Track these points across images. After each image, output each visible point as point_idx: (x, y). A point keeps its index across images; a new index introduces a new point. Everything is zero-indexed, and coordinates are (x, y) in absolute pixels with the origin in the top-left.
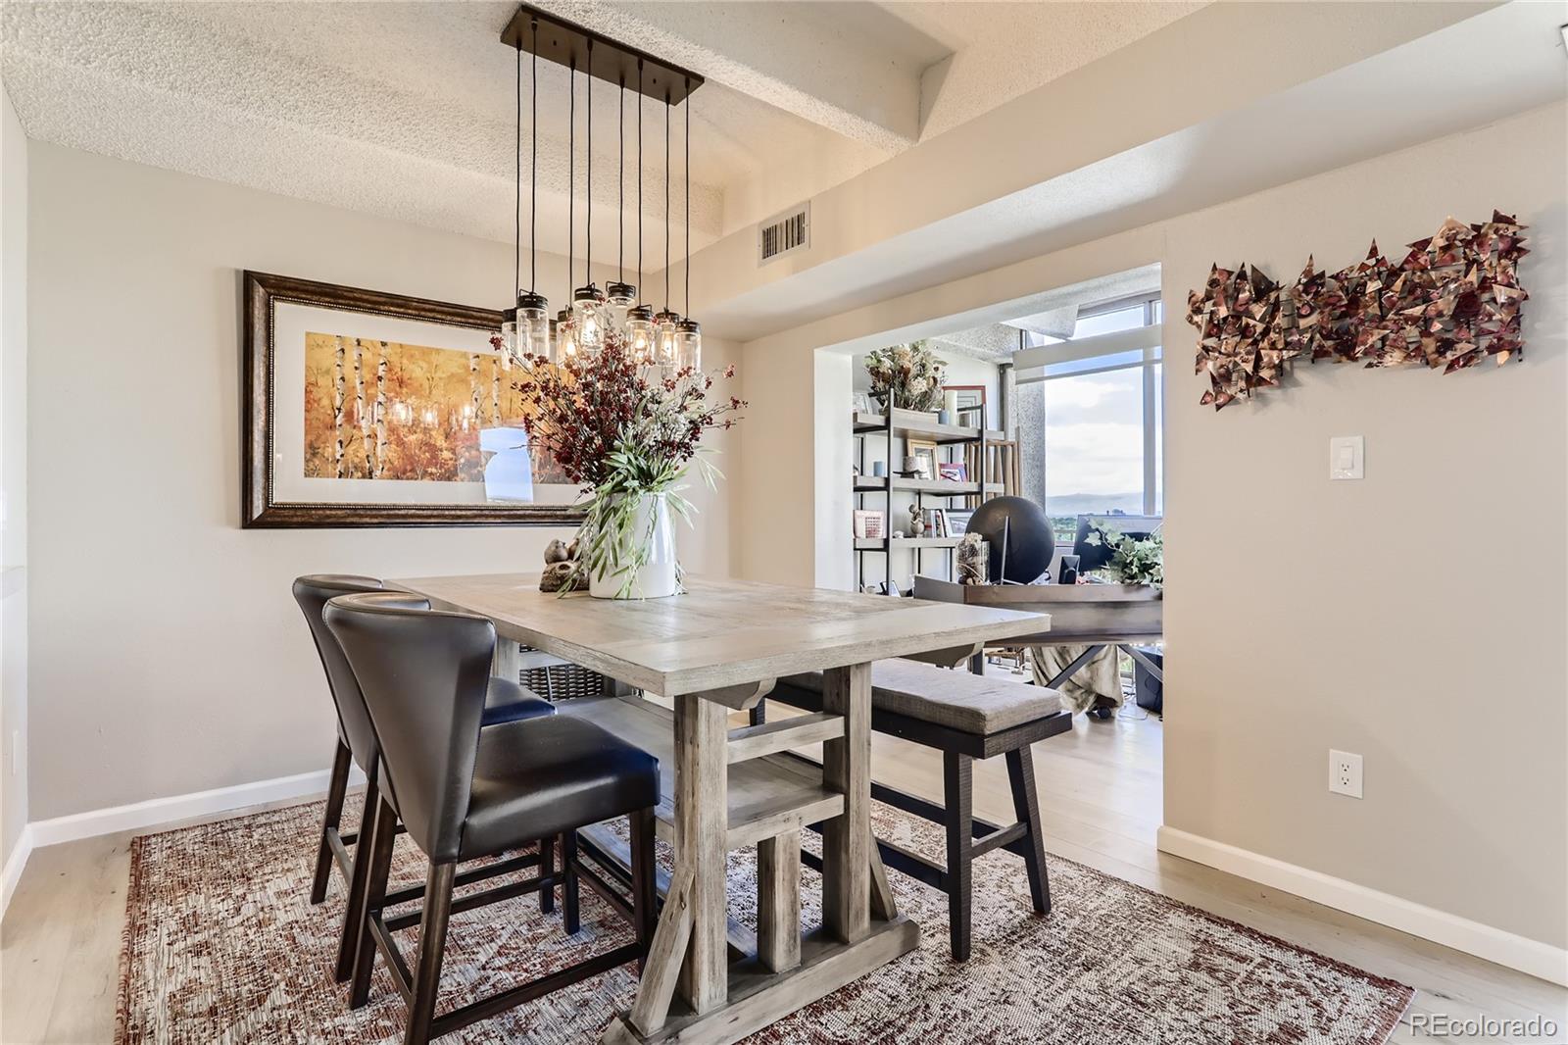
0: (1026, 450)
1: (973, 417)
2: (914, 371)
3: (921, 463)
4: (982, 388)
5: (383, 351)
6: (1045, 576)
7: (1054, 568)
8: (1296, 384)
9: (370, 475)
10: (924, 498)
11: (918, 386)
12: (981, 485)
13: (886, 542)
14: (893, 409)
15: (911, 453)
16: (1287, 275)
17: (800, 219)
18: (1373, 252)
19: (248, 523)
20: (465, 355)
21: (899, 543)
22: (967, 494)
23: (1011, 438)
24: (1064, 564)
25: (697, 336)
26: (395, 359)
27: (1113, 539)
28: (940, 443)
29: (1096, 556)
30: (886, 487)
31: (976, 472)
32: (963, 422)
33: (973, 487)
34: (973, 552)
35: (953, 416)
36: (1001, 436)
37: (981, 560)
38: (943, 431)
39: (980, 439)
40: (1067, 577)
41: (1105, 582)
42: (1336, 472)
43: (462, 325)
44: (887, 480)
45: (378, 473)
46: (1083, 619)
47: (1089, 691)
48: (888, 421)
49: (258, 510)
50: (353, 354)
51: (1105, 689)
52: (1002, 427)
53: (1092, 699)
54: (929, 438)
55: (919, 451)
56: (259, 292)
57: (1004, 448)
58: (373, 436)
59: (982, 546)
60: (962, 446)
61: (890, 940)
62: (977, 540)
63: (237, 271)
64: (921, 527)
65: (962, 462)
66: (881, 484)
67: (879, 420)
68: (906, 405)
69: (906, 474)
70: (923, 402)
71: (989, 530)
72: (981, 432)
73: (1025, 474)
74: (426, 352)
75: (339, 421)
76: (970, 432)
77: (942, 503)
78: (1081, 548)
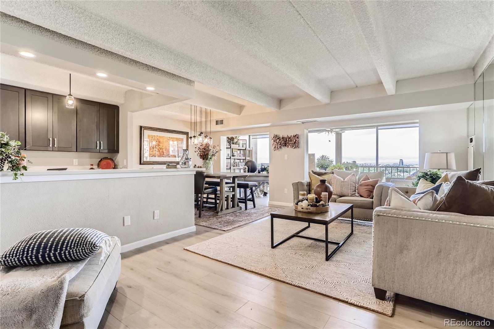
0: (254, 151)
1: (245, 145)
2: (235, 138)
3: (235, 154)
4: (246, 140)
5: (157, 137)
6: (256, 172)
7: (257, 171)
8: (282, 148)
9: (155, 156)
10: (235, 160)
11: (235, 140)
12: (246, 158)
13: (230, 168)
14: (232, 145)
15: (234, 152)
16: (281, 136)
17: (222, 120)
18: (288, 136)
19: (140, 164)
20: (168, 137)
21: (232, 168)
22: (243, 159)
23: (251, 149)
24: (259, 171)
25: (212, 140)
26: (158, 138)
27: (266, 167)
28: (238, 150)
29: (263, 170)
30: (230, 158)
31: (244, 155)
32: (243, 147)
33: (244, 158)
34: (246, 168)
35: (241, 145)
36: (249, 149)
37: (247, 169)
38: (239, 148)
39: (246, 149)
40: (259, 172)
41: (265, 173)
42: (285, 159)
43: (167, 132)
44: (230, 157)
45: (156, 156)
46: (261, 179)
47: (263, 192)
48: (231, 147)
49: (142, 162)
50: (153, 138)
51: (266, 191)
52: (249, 147)
53: (263, 193)
54: (237, 149)
55: (235, 151)
56: (143, 129)
57: (250, 151)
58: (156, 150)
59: (247, 168)
60: (242, 150)
61: (239, 208)
62: (246, 167)
63: (139, 126)
64: (235, 165)
65: (242, 153)
66: (229, 158)
67: (229, 147)
68: (233, 144)
69: (233, 156)
70: (236, 143)
71: (248, 165)
72: (246, 148)
73: (254, 155)
74: (163, 137)
75: (152, 148)
76: (244, 148)
77: (238, 161)
78: (261, 168)
